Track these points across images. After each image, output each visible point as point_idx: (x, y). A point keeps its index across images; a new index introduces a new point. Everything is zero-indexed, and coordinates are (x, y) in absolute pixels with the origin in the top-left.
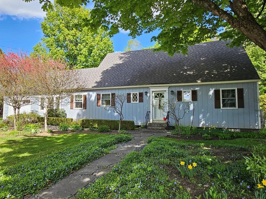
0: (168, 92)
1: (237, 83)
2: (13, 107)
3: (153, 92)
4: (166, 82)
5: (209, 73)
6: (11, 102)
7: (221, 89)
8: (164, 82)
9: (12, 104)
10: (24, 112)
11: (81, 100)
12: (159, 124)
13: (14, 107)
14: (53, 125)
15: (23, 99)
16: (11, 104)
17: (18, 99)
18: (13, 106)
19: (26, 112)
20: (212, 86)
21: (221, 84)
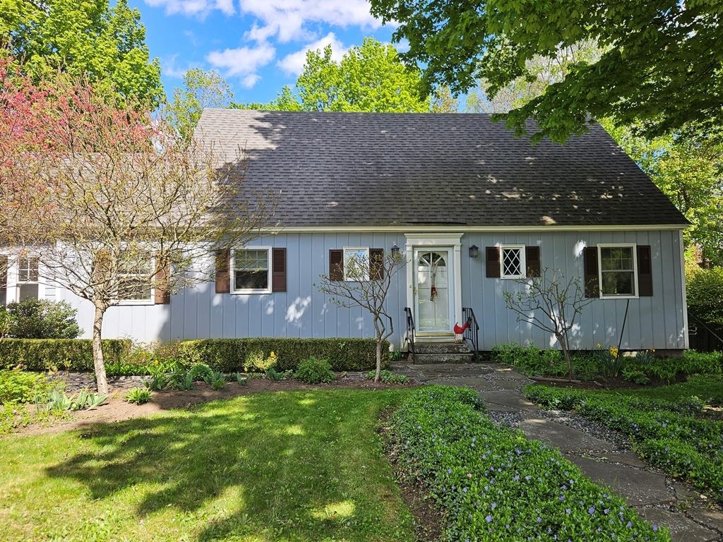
0: (461, 252)
1: (636, 232)
3: (414, 247)
4: (456, 221)
5: (561, 199)
7: (599, 246)
8: (448, 220)
12: (447, 347)
20: (579, 236)
21: (601, 232)
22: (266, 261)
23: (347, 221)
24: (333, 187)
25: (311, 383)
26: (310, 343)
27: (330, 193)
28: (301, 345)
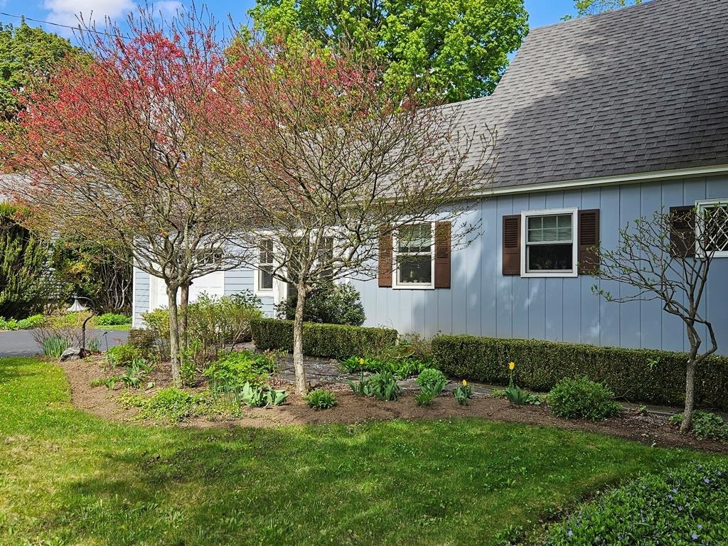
2: (164, 280)
6: (155, 261)
9: (161, 270)
10: (203, 298)
11: (428, 249)
13: (167, 280)
14: (315, 356)
15: (201, 247)
16: (156, 267)
17: (183, 244)
18: (165, 276)
19: (209, 297)
22: (570, 230)
23: (702, 157)
24: (693, 104)
25: (564, 416)
26: (600, 355)
27: (685, 115)
28: (587, 355)
